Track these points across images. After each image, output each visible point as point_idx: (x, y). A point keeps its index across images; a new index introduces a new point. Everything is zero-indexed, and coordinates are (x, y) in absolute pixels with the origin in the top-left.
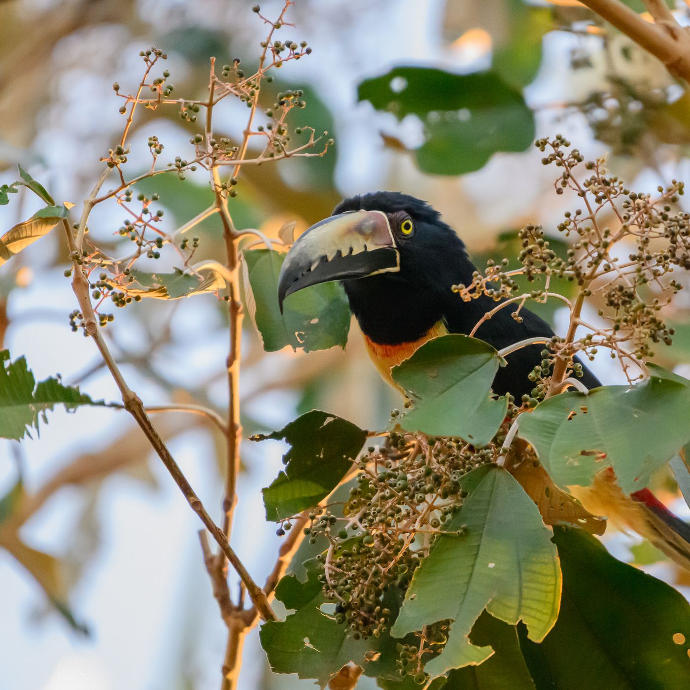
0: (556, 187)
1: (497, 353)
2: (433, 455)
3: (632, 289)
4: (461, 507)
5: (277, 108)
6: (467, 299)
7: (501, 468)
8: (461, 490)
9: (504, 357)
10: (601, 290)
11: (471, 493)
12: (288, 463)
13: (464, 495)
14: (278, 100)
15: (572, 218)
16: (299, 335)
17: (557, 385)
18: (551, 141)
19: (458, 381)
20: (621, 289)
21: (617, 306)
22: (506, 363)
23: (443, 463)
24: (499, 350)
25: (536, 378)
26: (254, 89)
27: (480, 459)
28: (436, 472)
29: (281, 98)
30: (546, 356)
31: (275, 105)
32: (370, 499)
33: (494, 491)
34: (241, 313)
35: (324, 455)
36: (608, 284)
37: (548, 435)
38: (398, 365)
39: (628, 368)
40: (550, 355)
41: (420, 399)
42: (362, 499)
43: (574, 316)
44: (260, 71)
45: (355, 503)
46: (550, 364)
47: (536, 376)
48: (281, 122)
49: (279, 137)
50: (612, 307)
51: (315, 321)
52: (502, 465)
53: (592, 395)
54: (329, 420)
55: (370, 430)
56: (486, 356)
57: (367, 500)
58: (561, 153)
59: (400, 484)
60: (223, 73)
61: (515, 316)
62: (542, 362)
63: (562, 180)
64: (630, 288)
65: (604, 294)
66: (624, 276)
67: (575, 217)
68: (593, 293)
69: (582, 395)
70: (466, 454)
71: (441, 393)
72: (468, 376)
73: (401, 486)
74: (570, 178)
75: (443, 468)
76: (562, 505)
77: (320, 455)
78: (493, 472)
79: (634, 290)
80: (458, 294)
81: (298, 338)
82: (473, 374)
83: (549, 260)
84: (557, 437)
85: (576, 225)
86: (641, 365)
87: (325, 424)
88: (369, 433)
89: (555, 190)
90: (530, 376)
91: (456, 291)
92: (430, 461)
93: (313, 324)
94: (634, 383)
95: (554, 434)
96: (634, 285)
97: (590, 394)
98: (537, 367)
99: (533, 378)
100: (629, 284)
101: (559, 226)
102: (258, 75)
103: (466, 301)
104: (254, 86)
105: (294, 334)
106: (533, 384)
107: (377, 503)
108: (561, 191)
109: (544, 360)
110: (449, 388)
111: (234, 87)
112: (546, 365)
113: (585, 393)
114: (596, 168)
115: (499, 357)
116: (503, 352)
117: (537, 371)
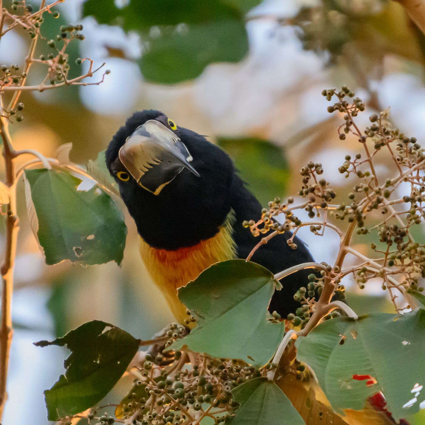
0: (339, 133)
1: (273, 277)
2: (206, 366)
3: (405, 229)
4: (234, 417)
5: (59, 40)
6: (257, 234)
7: (271, 382)
8: (232, 400)
9: (279, 281)
10: (376, 228)
11: (243, 404)
12: (68, 367)
13: (235, 405)
14: (61, 32)
15: (352, 160)
16: (77, 250)
17: (325, 306)
18: (337, 92)
19: (238, 302)
20: (396, 228)
21: (390, 243)
22: (282, 287)
23: (217, 374)
24: (275, 274)
25: (301, 299)
26: (38, 21)
27: (250, 372)
28: (210, 382)
29: (63, 30)
30: (312, 280)
31: (58, 36)
32: (144, 403)
33: (264, 403)
34: (17, 225)
35: (100, 361)
36: (383, 222)
37: (322, 358)
38: (184, 287)
39: (396, 298)
40: (317, 279)
41: (204, 318)
42: (136, 403)
43: (343, 245)
44: (47, 7)
45: (130, 406)
46: (316, 286)
47: (301, 296)
48: (61, 53)
49: (60, 66)
50: (385, 243)
51: (91, 237)
52: (272, 379)
53: (362, 321)
54: (107, 329)
55: (143, 339)
56: (262, 279)
57: (141, 404)
58: (346, 103)
59: (177, 392)
60: (12, 6)
61: (290, 243)
62: (309, 285)
63: (345, 126)
64: (403, 228)
65: (379, 233)
66: (397, 217)
67: (355, 161)
68: (369, 231)
69: (351, 320)
70: (237, 367)
71: (223, 314)
72: (247, 297)
73: (178, 394)
74: (352, 126)
75: (216, 379)
76: (321, 414)
77: (97, 361)
78: (264, 385)
79: (407, 229)
80: (249, 229)
81: (76, 253)
82: (251, 296)
83: (330, 199)
84: (330, 360)
85: (355, 168)
86: (403, 292)
87: (103, 332)
88: (141, 342)
89: (338, 136)
90: (296, 297)
91: (246, 227)
92: (204, 372)
93: (89, 240)
94: (402, 313)
95: (328, 357)
96: (407, 226)
97: (360, 319)
98: (302, 289)
99: (299, 299)
100: (402, 224)
101: (340, 168)
102: (45, 10)
103: (255, 236)
104: (38, 19)
105: (72, 248)
106: (298, 304)
107: (149, 407)
108: (344, 137)
109: (311, 283)
110: (230, 309)
111: (23, 20)
112: (312, 287)
113: (355, 318)
114: (379, 121)
115: (275, 281)
116: (279, 276)
117: (302, 292)
